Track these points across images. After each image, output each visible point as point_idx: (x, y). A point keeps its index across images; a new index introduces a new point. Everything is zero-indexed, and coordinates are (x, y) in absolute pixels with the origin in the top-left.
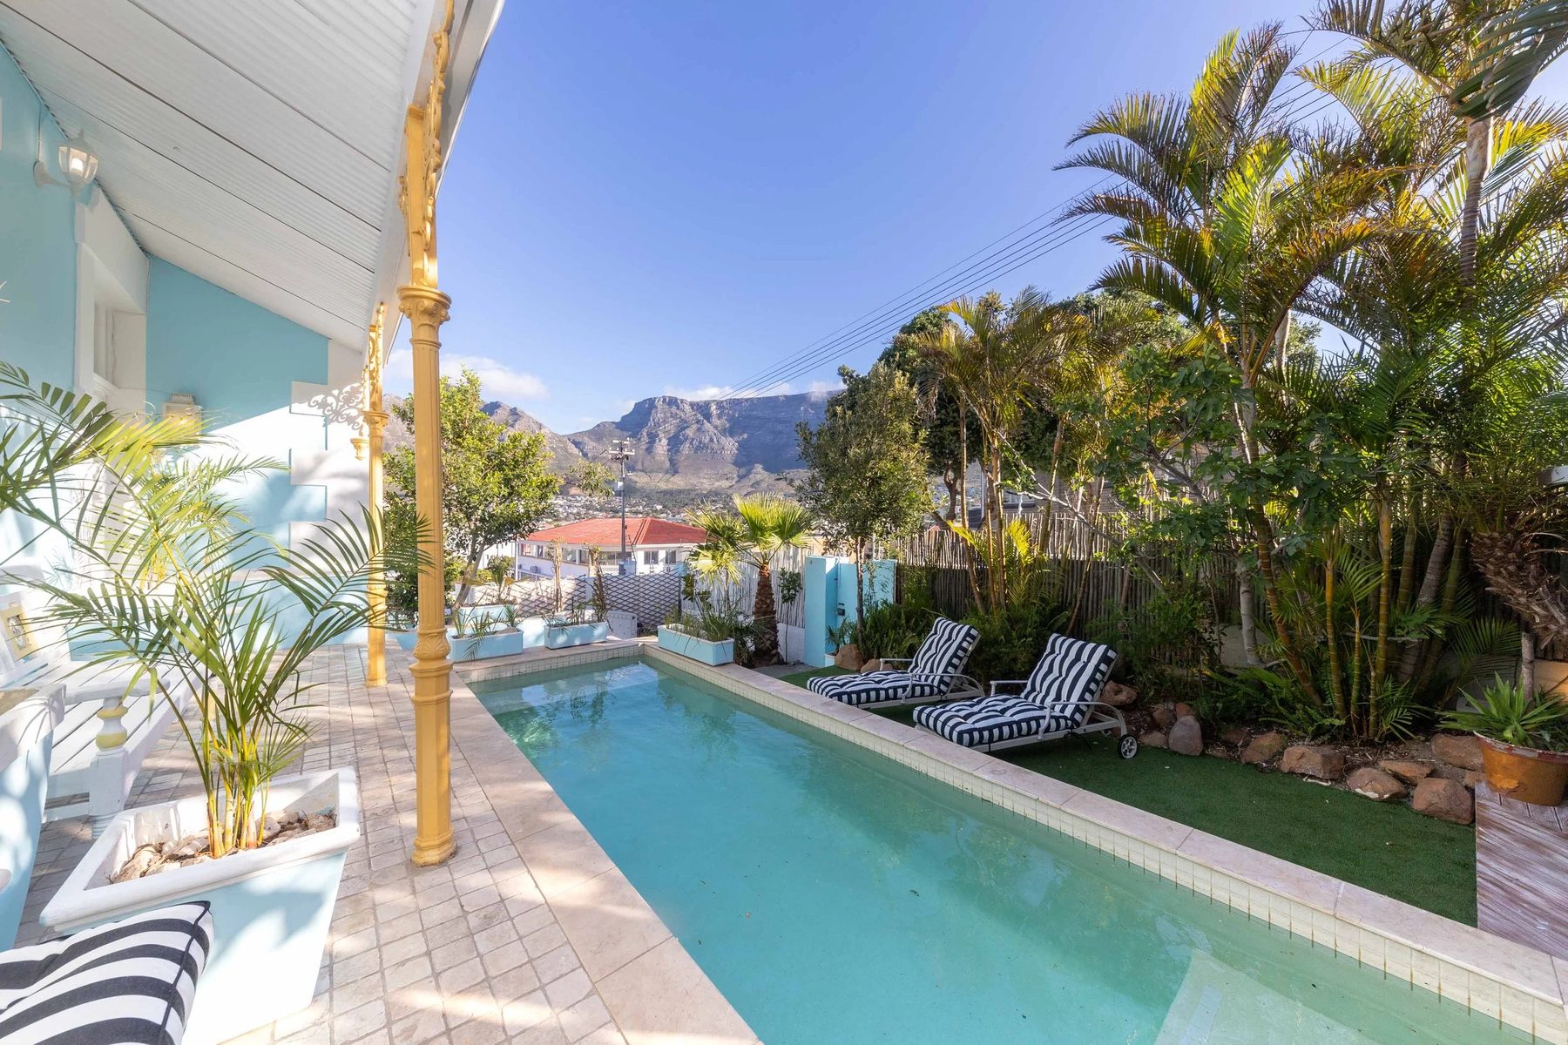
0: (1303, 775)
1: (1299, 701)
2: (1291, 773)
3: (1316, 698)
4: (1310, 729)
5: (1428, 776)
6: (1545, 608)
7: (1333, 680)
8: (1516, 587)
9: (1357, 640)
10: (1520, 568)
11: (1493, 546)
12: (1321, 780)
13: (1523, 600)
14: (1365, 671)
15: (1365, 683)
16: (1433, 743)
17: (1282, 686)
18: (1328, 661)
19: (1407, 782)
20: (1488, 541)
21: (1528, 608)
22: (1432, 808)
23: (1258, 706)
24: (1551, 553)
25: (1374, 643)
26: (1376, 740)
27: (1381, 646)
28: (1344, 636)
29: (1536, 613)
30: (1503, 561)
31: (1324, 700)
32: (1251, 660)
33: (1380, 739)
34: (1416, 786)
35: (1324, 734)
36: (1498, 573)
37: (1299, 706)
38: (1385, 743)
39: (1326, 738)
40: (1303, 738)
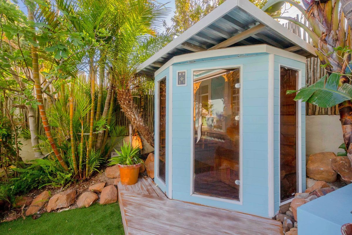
0: (58, 209)
1: (58, 170)
2: (52, 211)
3: (65, 167)
4: (62, 182)
5: (105, 186)
6: (134, 115)
7: (72, 157)
8: (128, 108)
9: (82, 135)
10: (129, 102)
11: (122, 95)
12: (66, 208)
13: (129, 113)
14: (85, 149)
15: (85, 154)
16: (105, 172)
17: (51, 165)
18: (70, 147)
19: (97, 193)
20: (122, 92)
21: (131, 116)
22: (106, 201)
23: (38, 180)
24: (135, 97)
25: (88, 136)
26: (88, 178)
27: (90, 137)
28: (78, 135)
29: (132, 117)
30: (125, 99)
31: (69, 166)
32: (37, 155)
33: (89, 177)
34: (101, 192)
35: (68, 183)
36: (124, 104)
37: (58, 173)
38: (91, 178)
39: (69, 185)
40: (59, 188)
